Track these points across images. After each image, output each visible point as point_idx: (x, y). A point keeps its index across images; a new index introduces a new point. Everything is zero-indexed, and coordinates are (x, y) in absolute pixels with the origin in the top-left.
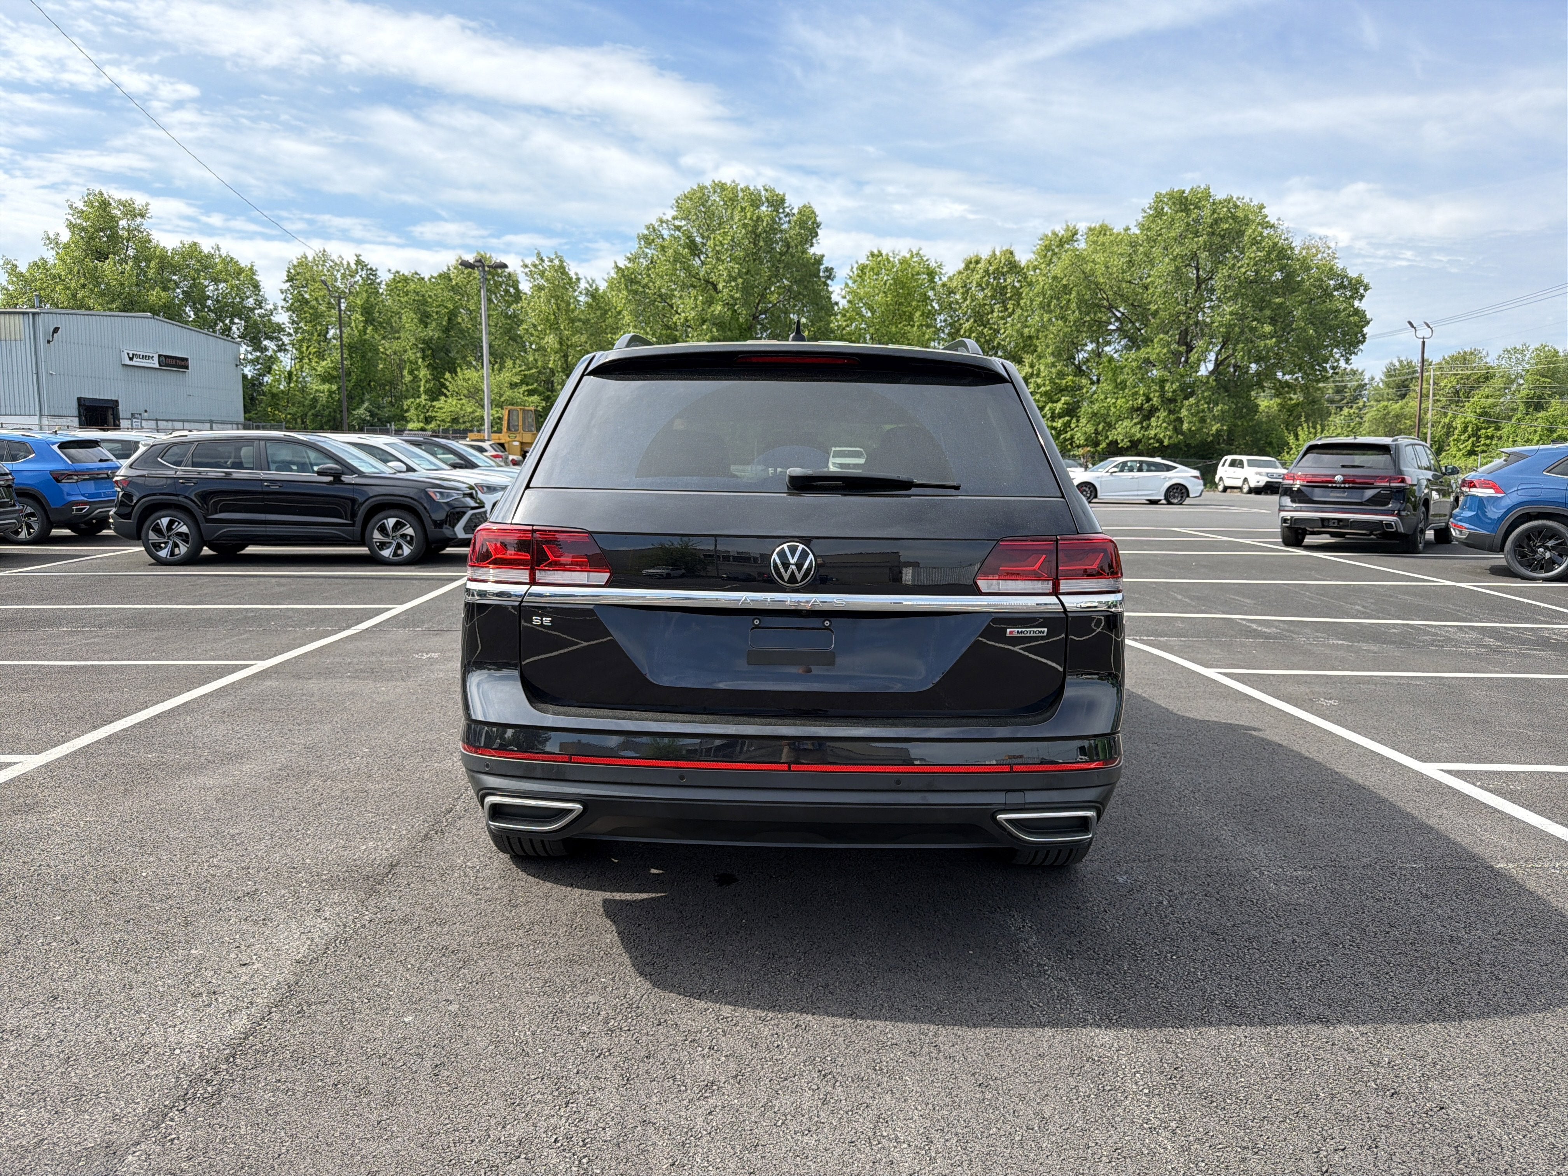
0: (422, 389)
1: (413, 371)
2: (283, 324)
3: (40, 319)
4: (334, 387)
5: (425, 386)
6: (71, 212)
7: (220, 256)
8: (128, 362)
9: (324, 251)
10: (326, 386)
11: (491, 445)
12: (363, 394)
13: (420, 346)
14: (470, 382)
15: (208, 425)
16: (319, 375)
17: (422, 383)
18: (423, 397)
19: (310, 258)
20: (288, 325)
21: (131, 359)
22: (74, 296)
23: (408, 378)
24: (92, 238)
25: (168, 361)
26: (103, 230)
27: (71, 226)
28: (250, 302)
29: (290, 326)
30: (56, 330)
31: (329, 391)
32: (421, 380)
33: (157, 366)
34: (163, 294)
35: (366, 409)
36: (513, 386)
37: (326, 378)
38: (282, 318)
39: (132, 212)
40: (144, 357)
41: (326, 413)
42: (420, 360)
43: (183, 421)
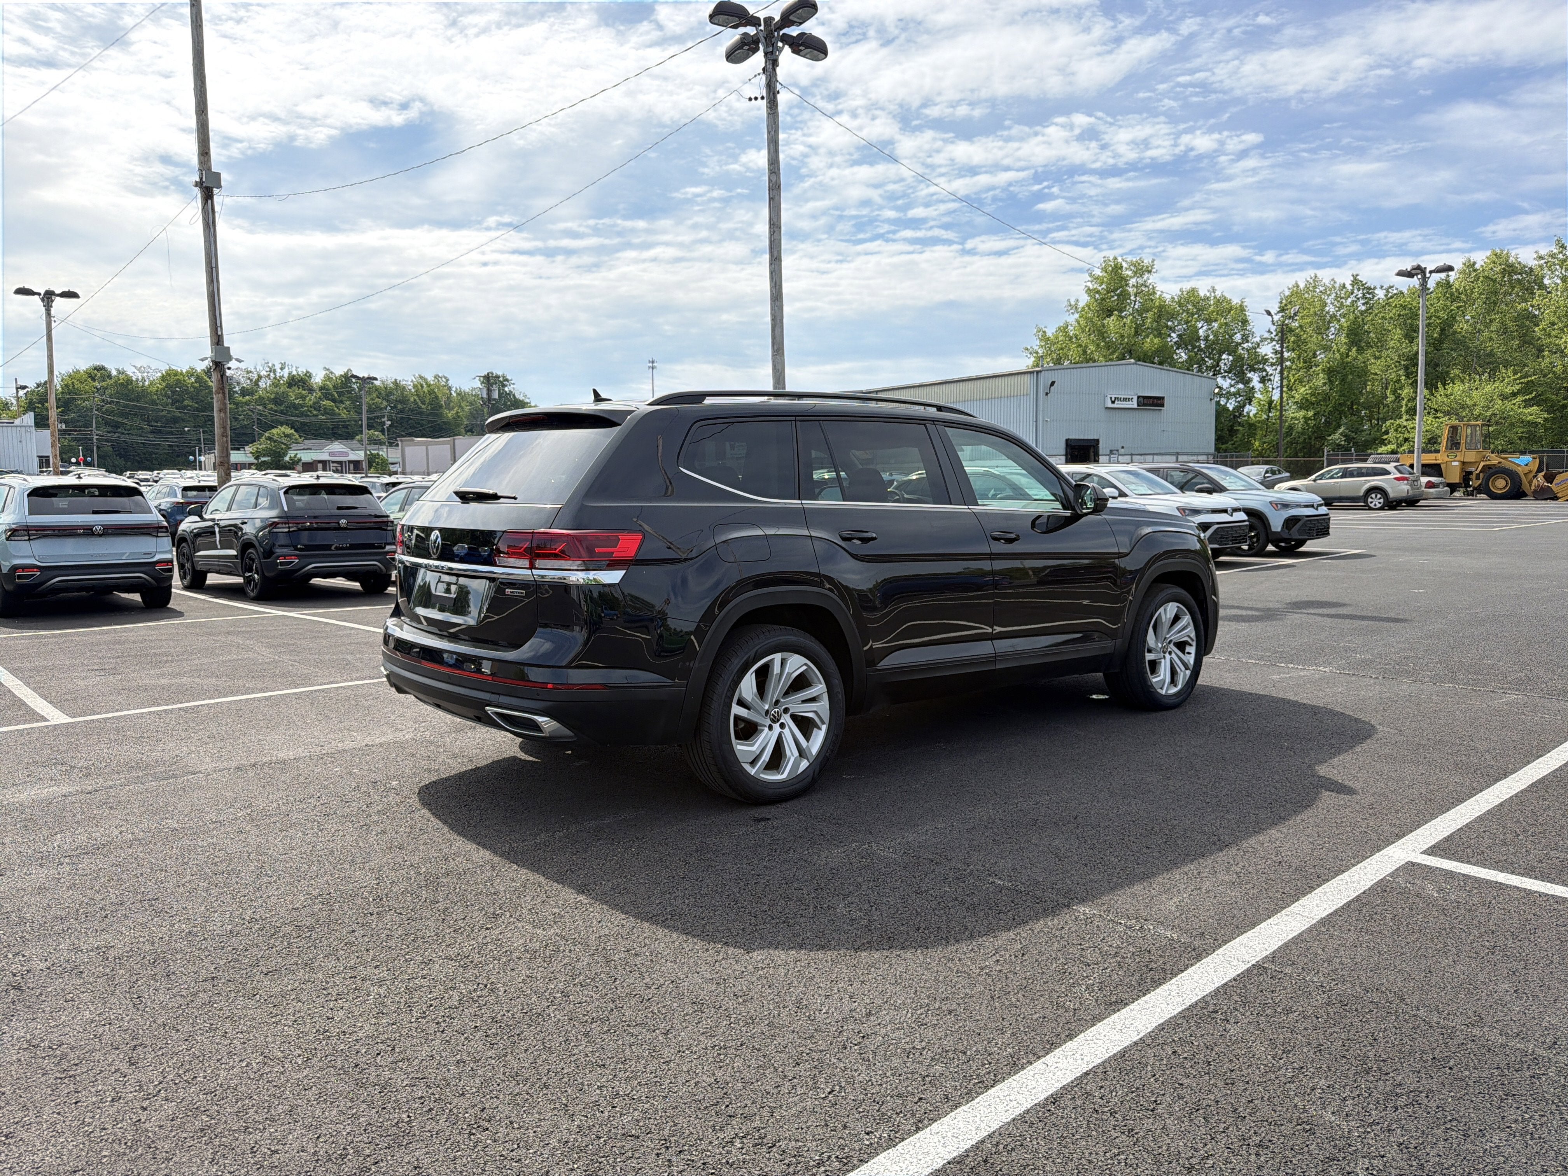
0: (1403, 409)
1: (1396, 390)
2: (1266, 355)
3: (1042, 375)
4: (1311, 414)
5: (1406, 405)
6: (1090, 279)
7: (1215, 297)
8: (1110, 405)
9: (1316, 277)
10: (1302, 413)
11: (1396, 467)
12: (1341, 418)
13: (1403, 363)
14: (1452, 397)
15: (1174, 458)
16: (1296, 403)
17: (1404, 403)
18: (1404, 417)
19: (1302, 285)
20: (1271, 355)
21: (1113, 402)
22: (1085, 352)
23: (1391, 398)
24: (1103, 299)
25: (1146, 401)
26: (1114, 291)
27: (1089, 291)
28: (1238, 338)
29: (1273, 356)
30: (1053, 383)
31: (1304, 417)
32: (1403, 399)
33: (1135, 406)
34: (1156, 341)
35: (1341, 434)
36: (1504, 397)
37: (1304, 405)
38: (1267, 350)
39: (1141, 270)
40: (1125, 399)
41: (1301, 440)
42: (1403, 378)
43: (1153, 454)
